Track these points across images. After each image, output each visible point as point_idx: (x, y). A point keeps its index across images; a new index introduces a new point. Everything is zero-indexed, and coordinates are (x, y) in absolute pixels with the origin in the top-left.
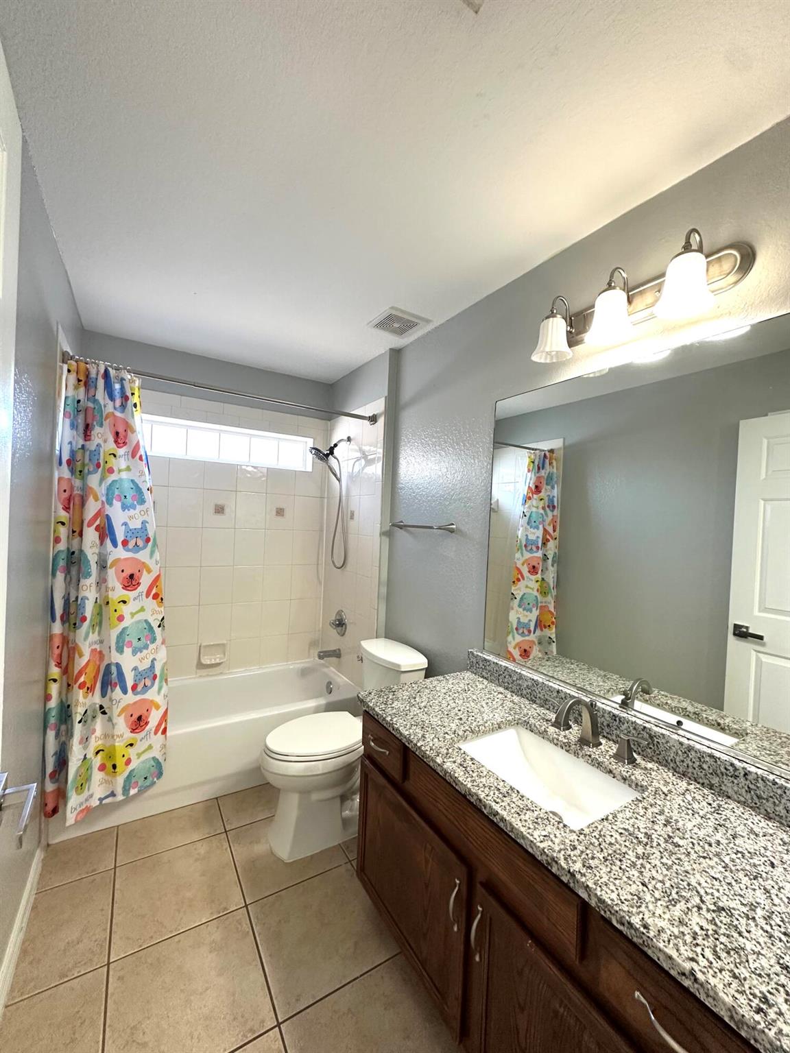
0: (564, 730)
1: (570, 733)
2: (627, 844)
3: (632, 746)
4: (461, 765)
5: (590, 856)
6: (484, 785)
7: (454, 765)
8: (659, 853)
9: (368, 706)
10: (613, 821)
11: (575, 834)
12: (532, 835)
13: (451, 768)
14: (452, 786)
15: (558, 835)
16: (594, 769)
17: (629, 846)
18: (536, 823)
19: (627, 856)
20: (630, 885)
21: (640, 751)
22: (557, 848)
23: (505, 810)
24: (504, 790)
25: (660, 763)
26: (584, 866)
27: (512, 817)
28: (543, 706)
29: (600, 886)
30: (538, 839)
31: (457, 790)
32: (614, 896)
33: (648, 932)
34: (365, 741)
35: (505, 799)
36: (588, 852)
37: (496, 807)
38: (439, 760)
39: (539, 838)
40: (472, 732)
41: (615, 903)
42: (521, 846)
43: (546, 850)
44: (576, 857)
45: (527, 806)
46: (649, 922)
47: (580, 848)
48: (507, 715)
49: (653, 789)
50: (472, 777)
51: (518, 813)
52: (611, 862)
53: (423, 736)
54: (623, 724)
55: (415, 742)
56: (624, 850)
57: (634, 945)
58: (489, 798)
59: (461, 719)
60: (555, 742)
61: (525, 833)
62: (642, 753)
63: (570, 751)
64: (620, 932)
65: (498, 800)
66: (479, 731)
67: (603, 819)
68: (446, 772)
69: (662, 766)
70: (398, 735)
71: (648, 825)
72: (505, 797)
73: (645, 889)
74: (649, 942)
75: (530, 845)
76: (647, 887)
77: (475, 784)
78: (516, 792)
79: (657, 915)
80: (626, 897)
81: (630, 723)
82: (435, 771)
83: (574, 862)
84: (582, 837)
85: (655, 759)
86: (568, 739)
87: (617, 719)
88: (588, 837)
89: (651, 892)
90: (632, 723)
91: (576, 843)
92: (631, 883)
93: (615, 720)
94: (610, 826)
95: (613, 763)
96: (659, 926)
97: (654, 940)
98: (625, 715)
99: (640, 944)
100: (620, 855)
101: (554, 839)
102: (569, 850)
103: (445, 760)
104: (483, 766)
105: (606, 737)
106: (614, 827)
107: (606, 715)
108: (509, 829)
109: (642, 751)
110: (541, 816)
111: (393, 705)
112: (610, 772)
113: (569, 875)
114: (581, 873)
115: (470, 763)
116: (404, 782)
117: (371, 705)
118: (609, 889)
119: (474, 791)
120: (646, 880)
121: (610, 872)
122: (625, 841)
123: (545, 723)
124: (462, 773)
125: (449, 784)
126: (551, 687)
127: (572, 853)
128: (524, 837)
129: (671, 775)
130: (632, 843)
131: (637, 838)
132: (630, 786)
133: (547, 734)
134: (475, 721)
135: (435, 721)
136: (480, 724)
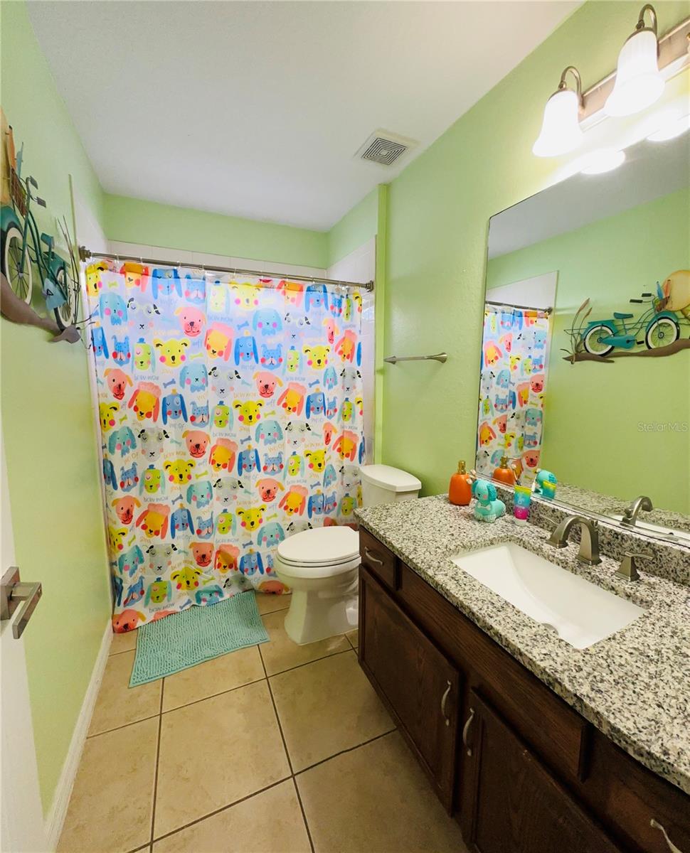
0: (560, 548)
1: (567, 550)
2: (639, 664)
3: (636, 563)
4: (452, 578)
5: (598, 678)
6: (477, 598)
7: (445, 578)
8: (669, 667)
9: (363, 521)
10: (621, 640)
11: (579, 654)
12: (531, 653)
13: (442, 580)
14: (444, 597)
15: (559, 654)
16: (594, 586)
17: (641, 667)
18: (534, 639)
19: (640, 678)
20: (646, 710)
21: (643, 568)
22: (560, 668)
23: (500, 624)
24: (498, 605)
25: (662, 576)
26: (593, 690)
27: (508, 632)
28: (536, 525)
29: (613, 713)
30: (538, 658)
31: (449, 602)
32: (630, 724)
33: (668, 758)
34: (362, 552)
35: (499, 613)
36: (596, 673)
37: (490, 622)
38: (430, 572)
39: (539, 656)
40: (464, 547)
41: (632, 733)
42: (518, 662)
43: (547, 670)
44: (583, 679)
45: (524, 621)
46: (668, 746)
47: (587, 669)
48: (500, 532)
49: (658, 603)
50: (465, 590)
51: (515, 629)
52: (623, 685)
53: (415, 549)
54: (626, 541)
55: (407, 554)
56: (637, 671)
57: (654, 775)
58: (483, 612)
59: (453, 535)
60: (551, 558)
61: (522, 650)
62: (645, 569)
63: (567, 568)
64: (638, 763)
65: (491, 615)
66: (471, 546)
67: (609, 639)
68: (437, 584)
69: (663, 578)
70: (391, 548)
71: (658, 641)
72: (500, 611)
73: (661, 710)
74: (670, 768)
75: (529, 662)
76: (663, 708)
77: (467, 597)
78: (511, 607)
79: (675, 736)
80: (643, 724)
81: (634, 540)
82: (426, 582)
83: (581, 685)
84: (588, 657)
85: (657, 573)
86: (564, 556)
87: (619, 537)
88: (594, 657)
89: (667, 711)
90: (636, 540)
91: (582, 664)
92: (646, 707)
93: (617, 538)
94: (618, 645)
95: (615, 580)
96: (678, 748)
97: (675, 765)
98: (628, 533)
99: (661, 772)
100: (633, 677)
101: (555, 658)
102: (574, 670)
103: (437, 573)
104: (475, 580)
105: (606, 555)
106: (622, 647)
107: (607, 533)
108: (504, 643)
109: (645, 567)
110: (540, 633)
111: (386, 521)
112: (613, 589)
113: (575, 699)
114: (590, 698)
115: (463, 576)
116: (397, 589)
117: (366, 520)
118: (624, 716)
119: (467, 604)
120: (661, 701)
121: (623, 697)
122: (636, 662)
123: (539, 540)
124: (454, 586)
125: (441, 595)
126: (546, 506)
127: (578, 675)
128: (521, 654)
129: (671, 585)
130: (644, 662)
131: (648, 656)
132: (634, 602)
133: (542, 551)
134: (467, 537)
135: (427, 536)
136: (472, 539)
